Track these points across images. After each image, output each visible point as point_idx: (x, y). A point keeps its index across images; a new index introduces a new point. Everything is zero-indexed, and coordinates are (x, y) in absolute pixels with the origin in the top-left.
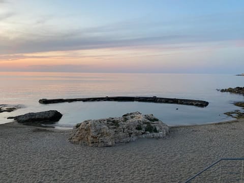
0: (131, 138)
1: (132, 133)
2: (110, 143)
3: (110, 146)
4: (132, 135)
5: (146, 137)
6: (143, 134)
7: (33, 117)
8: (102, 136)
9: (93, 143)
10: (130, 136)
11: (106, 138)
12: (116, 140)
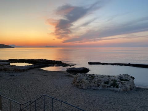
0: (99, 87)
1: (100, 85)
2: (84, 88)
4: (99, 86)
5: (109, 89)
6: (108, 87)
8: (81, 83)
9: (77, 85)
10: (98, 86)
11: (83, 84)
12: (88, 86)
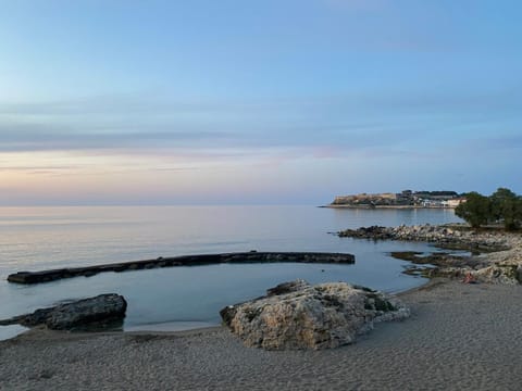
3: (350, 344)
5: (383, 321)
7: (87, 313)
8: (330, 327)
9: (318, 342)
11: (338, 329)
